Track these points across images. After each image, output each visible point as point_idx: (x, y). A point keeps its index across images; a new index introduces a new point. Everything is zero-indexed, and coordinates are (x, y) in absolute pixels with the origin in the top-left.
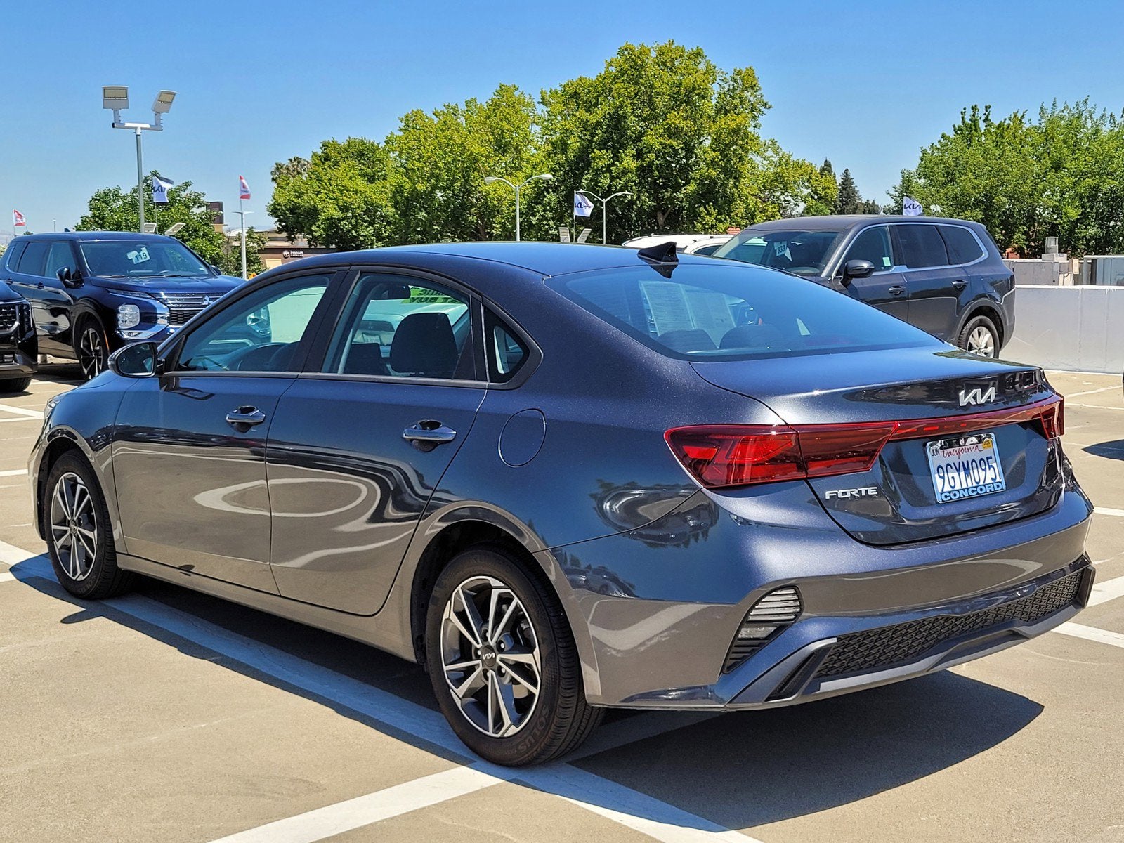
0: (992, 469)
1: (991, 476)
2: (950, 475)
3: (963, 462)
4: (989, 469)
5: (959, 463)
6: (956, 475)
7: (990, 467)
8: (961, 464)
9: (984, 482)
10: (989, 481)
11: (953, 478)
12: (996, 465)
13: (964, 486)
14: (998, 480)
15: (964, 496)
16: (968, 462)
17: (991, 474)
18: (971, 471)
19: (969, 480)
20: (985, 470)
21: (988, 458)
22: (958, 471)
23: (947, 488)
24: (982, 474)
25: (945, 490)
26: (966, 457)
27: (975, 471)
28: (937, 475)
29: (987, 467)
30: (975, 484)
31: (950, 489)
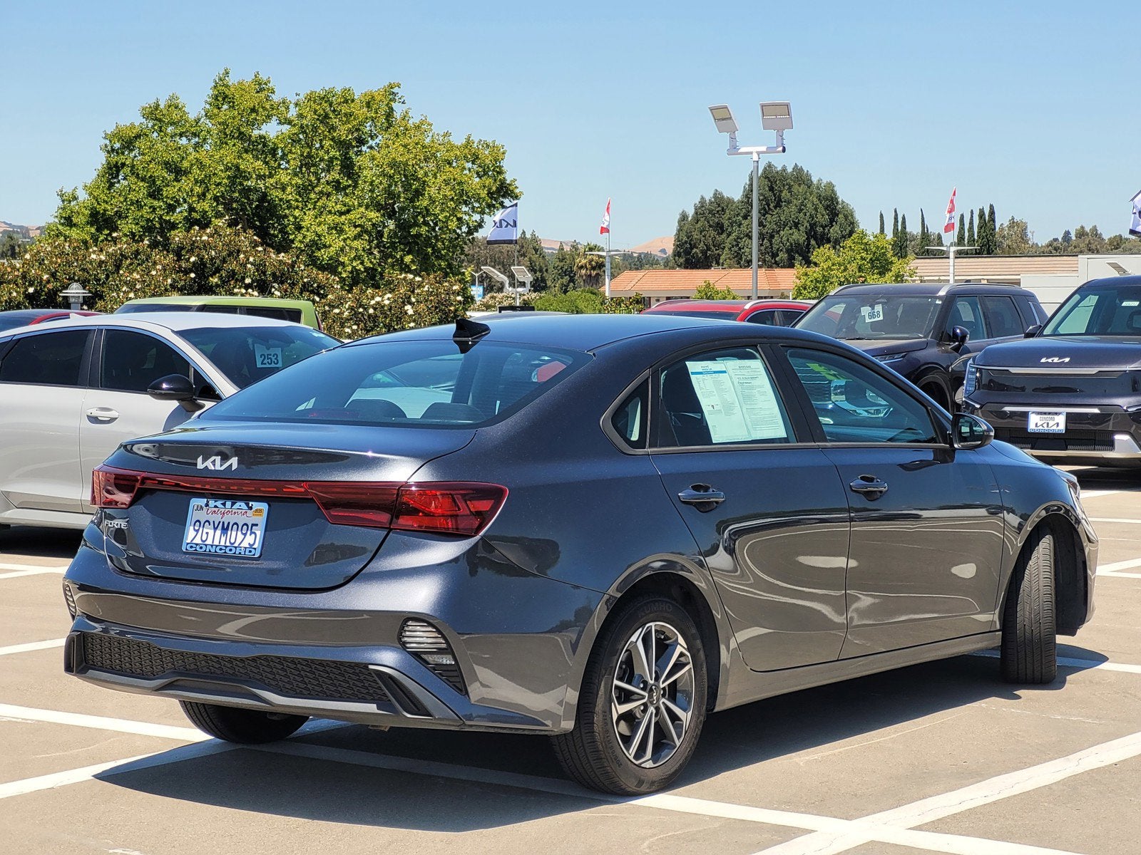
0: (253, 535)
1: (250, 541)
2: (205, 530)
3: (223, 522)
4: (250, 535)
5: (220, 522)
6: (211, 532)
7: (251, 533)
8: (221, 523)
9: (240, 544)
10: (245, 544)
11: (207, 533)
12: (259, 533)
13: (216, 542)
14: (255, 546)
15: (210, 551)
16: (229, 523)
17: (250, 539)
18: (229, 532)
19: (223, 539)
20: (245, 535)
21: (253, 525)
22: (215, 529)
23: (198, 540)
24: (240, 537)
25: (194, 542)
26: (228, 519)
27: (234, 533)
28: (192, 528)
29: (249, 532)
30: (228, 544)
31: (200, 542)
